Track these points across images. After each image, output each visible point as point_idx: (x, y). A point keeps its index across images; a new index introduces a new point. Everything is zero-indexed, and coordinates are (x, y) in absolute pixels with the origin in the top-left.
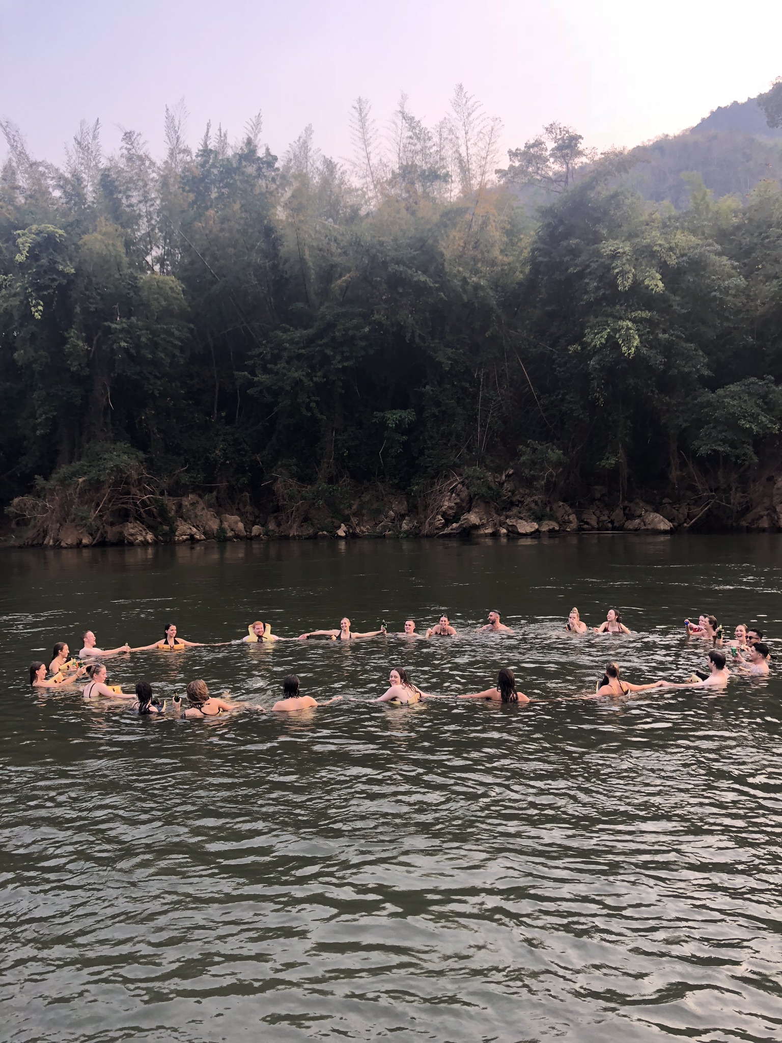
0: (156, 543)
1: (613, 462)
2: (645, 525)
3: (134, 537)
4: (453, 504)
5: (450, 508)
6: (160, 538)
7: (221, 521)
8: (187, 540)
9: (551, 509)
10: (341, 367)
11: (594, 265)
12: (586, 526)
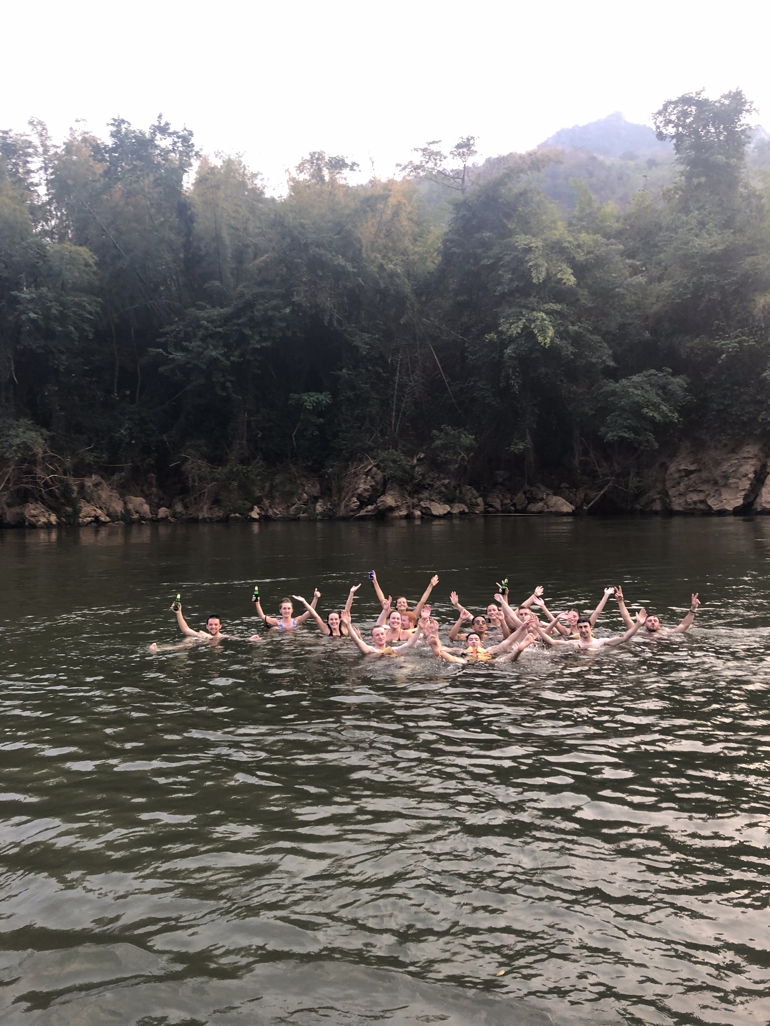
0: (59, 525)
1: (522, 447)
2: (548, 508)
3: (37, 518)
4: (369, 487)
5: (366, 490)
6: (64, 520)
7: (125, 503)
8: (92, 522)
9: (461, 493)
10: (259, 347)
11: (507, 258)
12: (490, 509)
